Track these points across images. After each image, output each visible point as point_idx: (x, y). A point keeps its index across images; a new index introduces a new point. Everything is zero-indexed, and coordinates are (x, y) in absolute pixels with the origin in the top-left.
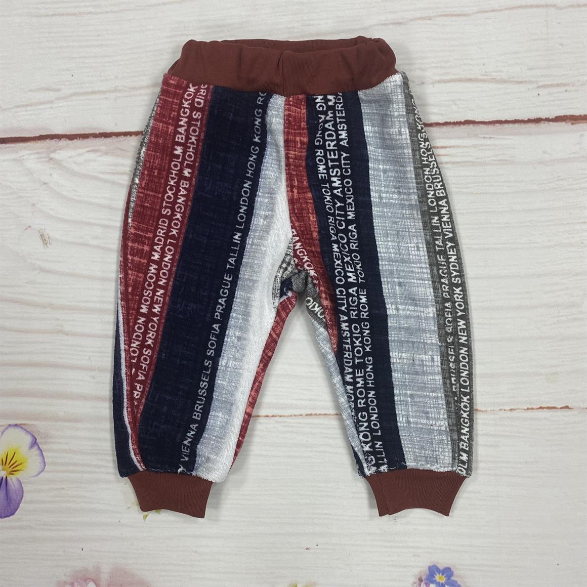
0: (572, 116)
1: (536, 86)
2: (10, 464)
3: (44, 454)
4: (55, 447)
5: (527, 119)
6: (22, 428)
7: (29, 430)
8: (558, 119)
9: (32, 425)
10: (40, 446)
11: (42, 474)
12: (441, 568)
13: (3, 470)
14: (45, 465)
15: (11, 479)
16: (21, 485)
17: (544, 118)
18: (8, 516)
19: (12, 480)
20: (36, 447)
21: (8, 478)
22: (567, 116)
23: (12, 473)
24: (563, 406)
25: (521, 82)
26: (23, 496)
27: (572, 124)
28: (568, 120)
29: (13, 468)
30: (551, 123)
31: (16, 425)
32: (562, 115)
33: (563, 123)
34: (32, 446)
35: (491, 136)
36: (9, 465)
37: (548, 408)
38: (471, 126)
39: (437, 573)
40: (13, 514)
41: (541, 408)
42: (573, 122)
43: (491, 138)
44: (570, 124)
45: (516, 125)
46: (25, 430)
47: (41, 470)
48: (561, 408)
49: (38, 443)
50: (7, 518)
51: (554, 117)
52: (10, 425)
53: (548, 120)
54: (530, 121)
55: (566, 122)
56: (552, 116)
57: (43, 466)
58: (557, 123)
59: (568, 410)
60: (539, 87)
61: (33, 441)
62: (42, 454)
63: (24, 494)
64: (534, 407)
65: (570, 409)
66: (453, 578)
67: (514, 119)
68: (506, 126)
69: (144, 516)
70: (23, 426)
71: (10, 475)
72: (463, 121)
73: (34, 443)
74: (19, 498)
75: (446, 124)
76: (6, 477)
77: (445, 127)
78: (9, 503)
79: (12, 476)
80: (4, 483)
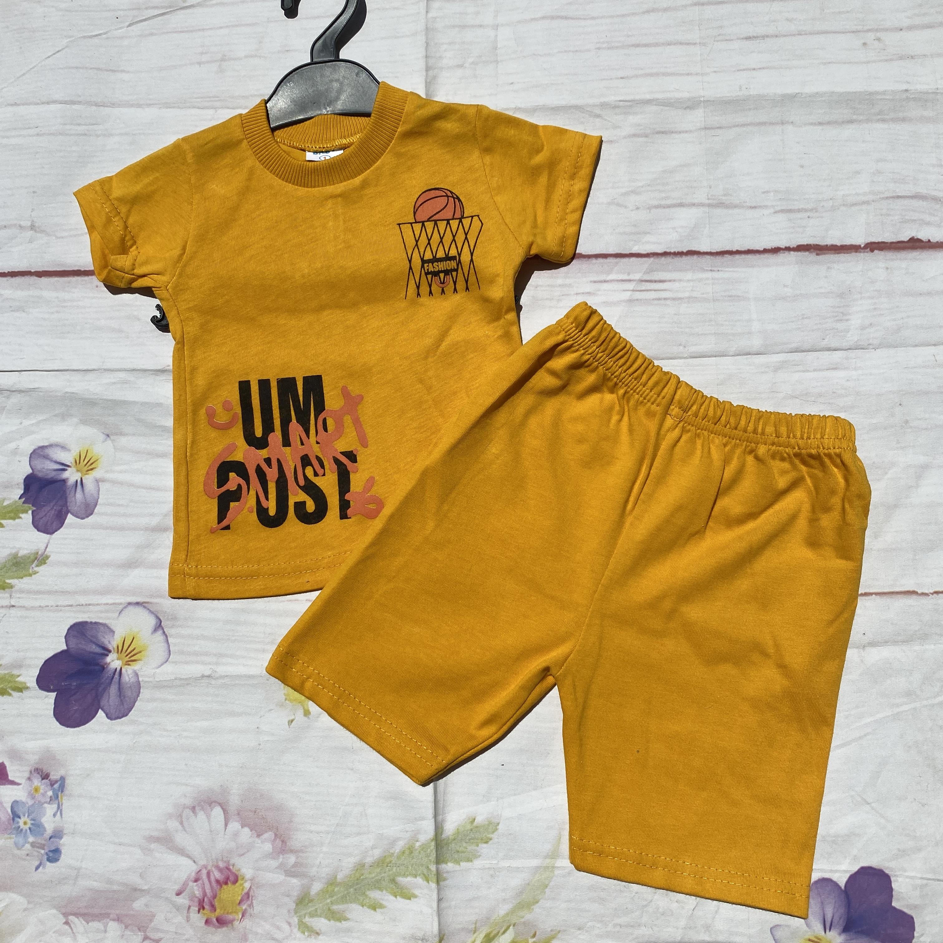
0: (817, 245)
1: (772, 210)
2: (128, 651)
3: (170, 641)
4: (183, 631)
5: (762, 249)
6: (145, 607)
7: (152, 610)
8: (800, 248)
9: (156, 603)
10: (165, 630)
11: (165, 665)
13: (118, 659)
14: (170, 655)
15: (126, 671)
16: (138, 678)
17: (784, 247)
18: (120, 718)
19: (128, 673)
20: (160, 632)
21: (123, 670)
22: (810, 245)
23: (127, 663)
25: (755, 207)
26: (139, 692)
27: (817, 254)
28: (812, 250)
29: (130, 658)
30: (792, 253)
31: (137, 604)
32: (805, 244)
33: (807, 253)
34: (155, 630)
35: (720, 269)
36: (126, 654)
38: (695, 257)
40: (127, 715)
42: (818, 252)
43: (718, 271)
44: (814, 254)
45: (750, 256)
46: (148, 609)
47: (164, 660)
49: (163, 626)
50: (119, 720)
51: (795, 246)
52: (130, 604)
53: (788, 249)
54: (765, 251)
55: (811, 252)
56: (793, 244)
57: (167, 656)
58: (799, 253)
60: (775, 212)
61: (156, 624)
62: (168, 641)
63: (141, 690)
67: (746, 249)
68: (737, 257)
69: (289, 722)
70: (146, 605)
71: (126, 667)
72: (685, 251)
73: (159, 626)
74: (135, 694)
75: (665, 254)
76: (121, 669)
77: (663, 258)
78: (121, 700)
79: (129, 667)
80: (117, 676)
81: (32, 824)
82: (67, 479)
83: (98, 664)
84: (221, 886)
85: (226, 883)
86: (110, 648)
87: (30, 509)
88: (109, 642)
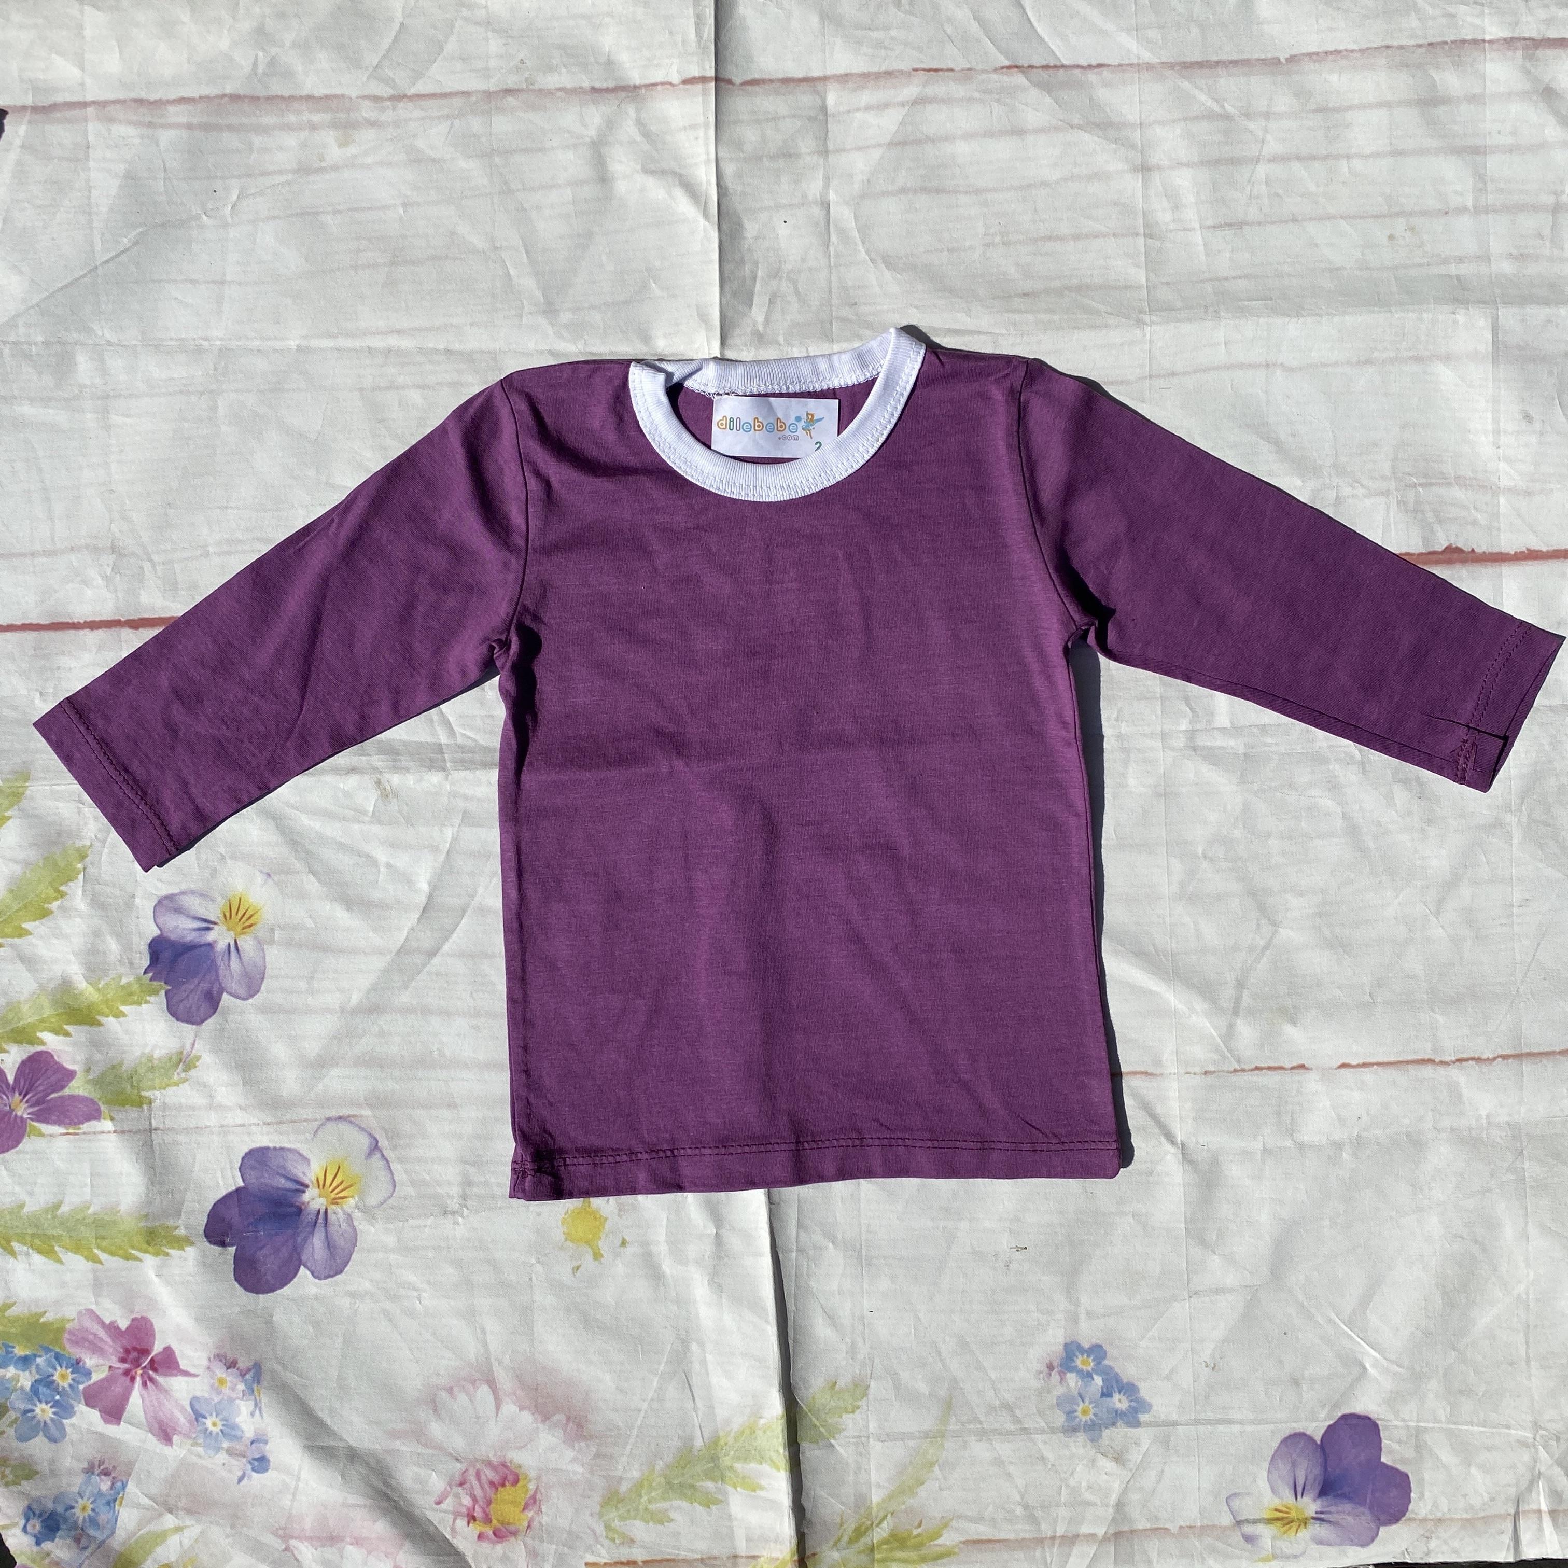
2: (335, 1184)
3: (392, 1168)
4: (413, 1153)
6: (351, 1122)
7: (363, 1125)
9: (367, 1116)
10: (384, 1153)
11: (389, 1201)
12: (1086, 1345)
13: (320, 1196)
14: (395, 1186)
15: (334, 1212)
16: (353, 1223)
18: (332, 1276)
19: (337, 1215)
20: (377, 1156)
21: (329, 1212)
23: (335, 1202)
24: (1295, 1064)
26: (356, 1241)
29: (337, 1193)
31: (340, 1118)
34: (370, 1153)
36: (330, 1189)
37: (1269, 1068)
39: (1078, 1354)
40: (341, 1272)
41: (1257, 1068)
46: (357, 1125)
47: (388, 1195)
48: (1292, 1068)
49: (381, 1148)
50: (329, 1279)
52: (329, 1119)
57: (391, 1188)
59: (1302, 1071)
61: (371, 1143)
62: (389, 1167)
63: (358, 1239)
64: (1246, 1067)
65: (1307, 1069)
66: (1106, 1362)
69: (573, 1269)
70: (353, 1120)
71: (333, 1206)
73: (375, 1147)
74: (349, 1244)
76: (326, 1210)
78: (331, 1253)
79: (337, 1206)
80: (321, 1220)
81: (223, 1425)
82: (215, 942)
83: (292, 1205)
84: (497, 1489)
85: (503, 1485)
86: (307, 1182)
87: (162, 988)
88: (304, 1173)
